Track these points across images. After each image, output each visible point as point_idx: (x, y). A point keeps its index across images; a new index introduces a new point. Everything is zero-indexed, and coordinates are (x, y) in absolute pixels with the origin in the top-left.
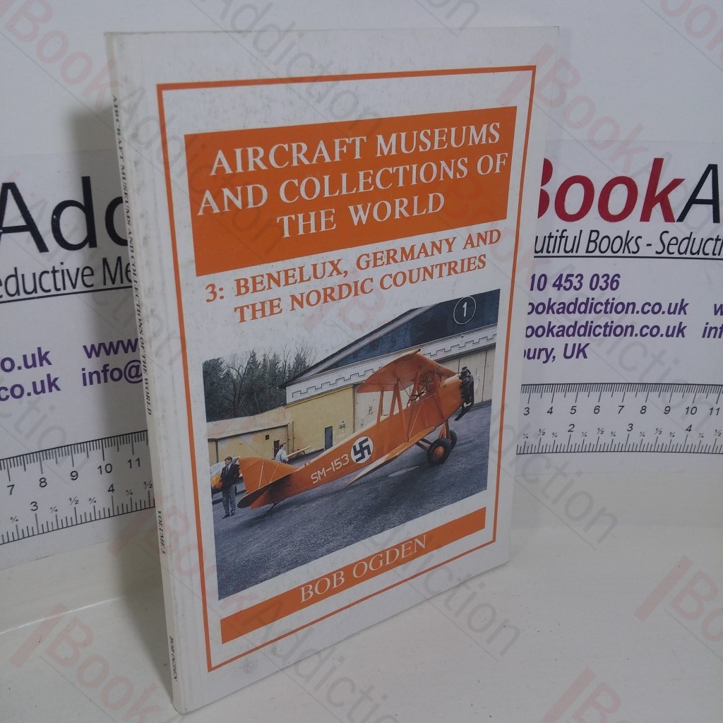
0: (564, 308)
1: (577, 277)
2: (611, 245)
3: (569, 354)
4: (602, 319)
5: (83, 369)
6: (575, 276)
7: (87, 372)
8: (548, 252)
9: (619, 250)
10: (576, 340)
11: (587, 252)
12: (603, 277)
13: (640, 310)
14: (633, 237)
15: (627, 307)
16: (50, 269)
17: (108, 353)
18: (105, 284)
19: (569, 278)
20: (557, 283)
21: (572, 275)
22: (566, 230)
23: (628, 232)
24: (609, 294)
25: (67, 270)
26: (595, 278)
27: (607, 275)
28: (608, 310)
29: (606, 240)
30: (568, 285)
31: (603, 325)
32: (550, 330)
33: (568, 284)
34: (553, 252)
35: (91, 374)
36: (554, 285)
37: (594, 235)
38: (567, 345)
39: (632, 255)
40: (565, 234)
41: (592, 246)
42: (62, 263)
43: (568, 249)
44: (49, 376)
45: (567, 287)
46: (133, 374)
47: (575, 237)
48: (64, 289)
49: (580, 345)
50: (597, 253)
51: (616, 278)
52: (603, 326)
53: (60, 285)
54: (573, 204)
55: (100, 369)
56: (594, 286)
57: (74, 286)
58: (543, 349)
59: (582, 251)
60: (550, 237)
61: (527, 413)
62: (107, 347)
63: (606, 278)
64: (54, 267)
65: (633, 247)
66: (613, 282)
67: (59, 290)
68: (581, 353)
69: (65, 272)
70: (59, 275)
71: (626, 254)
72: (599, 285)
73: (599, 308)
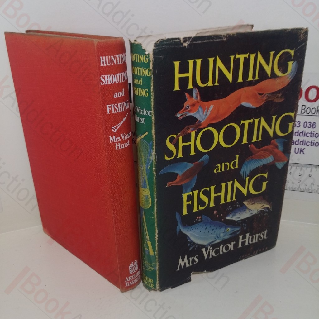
1: (298, 122)
2: (311, 111)
3: (296, 152)
4: (309, 139)
9: (315, 113)
10: (299, 146)
11: (301, 113)
23: (318, 106)
24: (311, 130)
26: (305, 124)
28: (312, 136)
29: (309, 109)
31: (310, 141)
37: (304, 107)
38: (295, 148)
41: (303, 111)
49: (301, 148)
50: (305, 114)
56: (305, 126)
63: (310, 123)
66: (313, 125)
71: (318, 114)
72: (307, 126)
73: (308, 135)
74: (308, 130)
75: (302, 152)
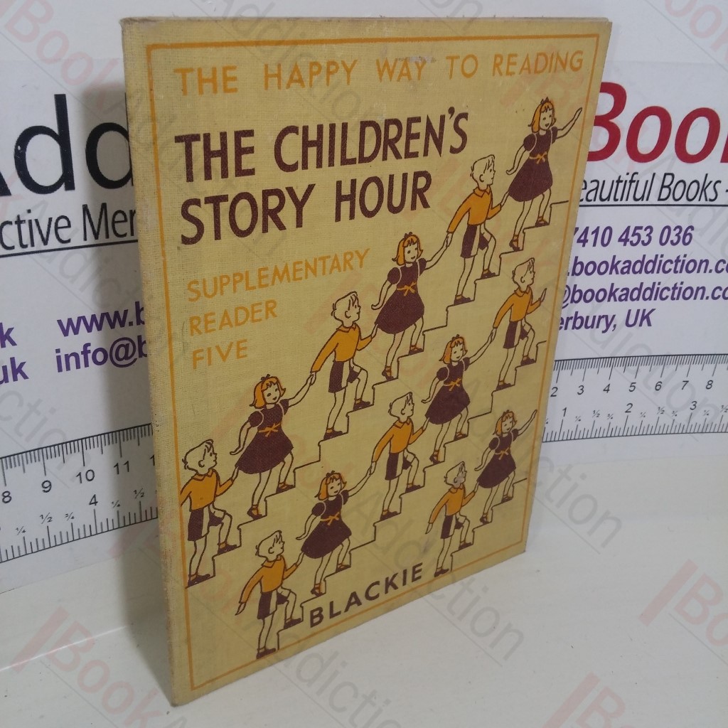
0: (629, 267)
1: (646, 230)
2: (686, 190)
3: (631, 322)
4: (668, 280)
5: (58, 351)
6: (644, 228)
7: (62, 354)
8: (615, 200)
9: (695, 197)
10: (641, 305)
11: (659, 199)
12: (675, 230)
13: (714, 269)
14: (711, 182)
15: (700, 265)
16: (13, 219)
17: (89, 329)
18: (85, 239)
19: (637, 231)
20: (624, 237)
21: (640, 228)
22: (636, 173)
23: (707, 175)
24: (680, 250)
25: (36, 221)
26: (667, 230)
27: (679, 227)
28: (678, 269)
29: (681, 186)
30: (635, 239)
31: (671, 286)
32: (612, 294)
33: (636, 237)
34: (621, 200)
35: (67, 357)
36: (620, 240)
37: (669, 179)
38: (630, 311)
39: (709, 203)
40: (635, 178)
41: (665, 192)
42: (29, 211)
43: (638, 196)
44: (13, 360)
45: (634, 242)
46: (121, 355)
47: (647, 181)
48: (33, 245)
49: (644, 310)
50: (670, 201)
51: (689, 231)
52: (671, 288)
53: (26, 240)
54: (647, 141)
55: (79, 350)
56: (664, 241)
57: (45, 242)
58: (603, 316)
59: (653, 199)
60: (619, 181)
61: (581, 392)
62: (89, 321)
63: (678, 230)
64: (18, 217)
65: (710, 193)
66: (685, 235)
67: (26, 246)
68: (646, 320)
69: (34, 223)
70: (25, 228)
71: (703, 201)
72: (670, 239)
73: (668, 266)
74: (670, 252)
75: (645, 321)
